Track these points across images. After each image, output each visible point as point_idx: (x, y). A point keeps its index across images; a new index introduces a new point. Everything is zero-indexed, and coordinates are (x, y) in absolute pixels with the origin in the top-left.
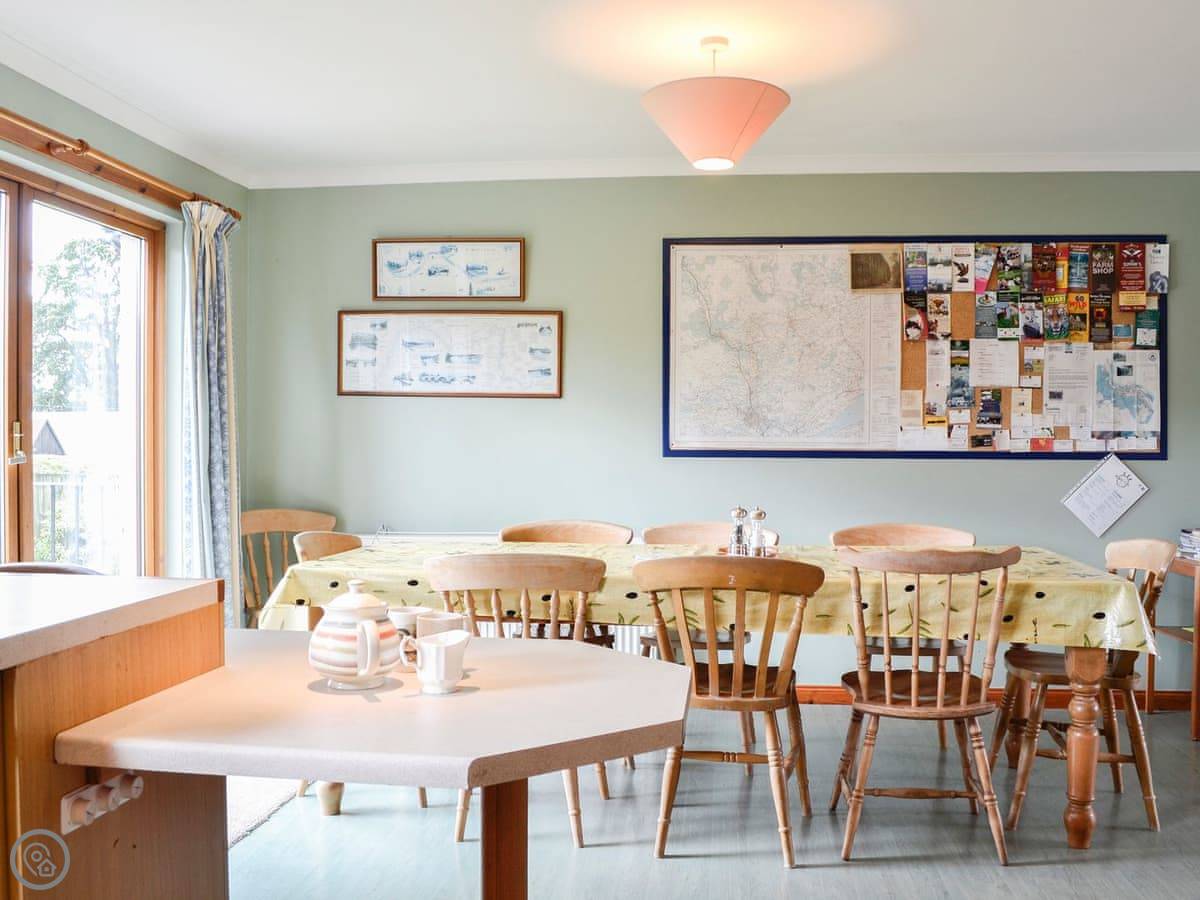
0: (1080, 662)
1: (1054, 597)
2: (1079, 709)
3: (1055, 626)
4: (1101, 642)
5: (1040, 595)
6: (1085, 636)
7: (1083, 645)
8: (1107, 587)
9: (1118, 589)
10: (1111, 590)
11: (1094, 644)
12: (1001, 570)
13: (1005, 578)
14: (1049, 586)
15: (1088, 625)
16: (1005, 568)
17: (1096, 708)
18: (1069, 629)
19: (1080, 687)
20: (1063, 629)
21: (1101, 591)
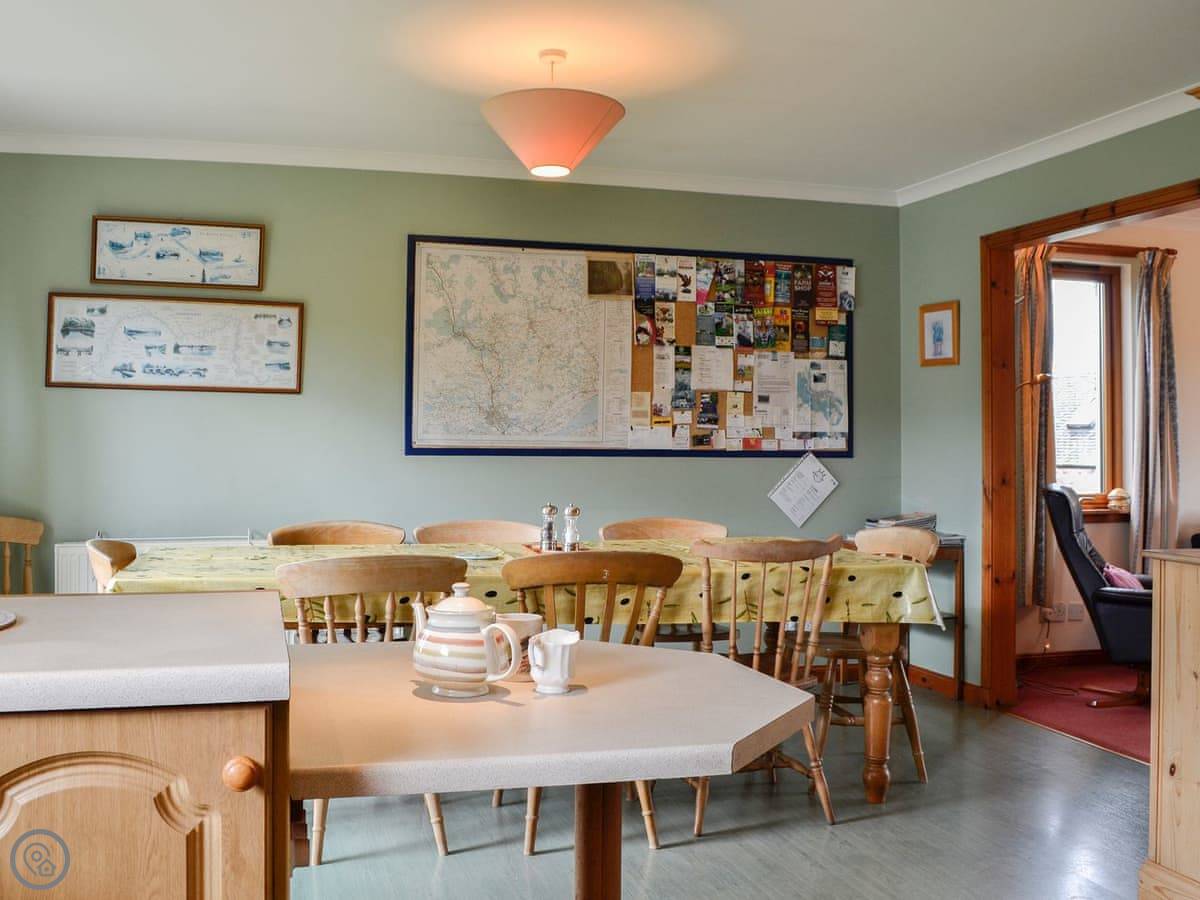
0: (879, 637)
1: (863, 579)
2: (876, 678)
3: (863, 605)
4: (900, 618)
5: (852, 578)
6: (887, 613)
7: (885, 621)
8: (903, 569)
9: (912, 570)
10: (907, 571)
11: (894, 619)
12: (828, 557)
13: (831, 564)
14: (859, 570)
15: (888, 603)
16: (831, 555)
17: (890, 677)
18: (875, 607)
19: (877, 658)
20: (870, 607)
21: (898, 572)
